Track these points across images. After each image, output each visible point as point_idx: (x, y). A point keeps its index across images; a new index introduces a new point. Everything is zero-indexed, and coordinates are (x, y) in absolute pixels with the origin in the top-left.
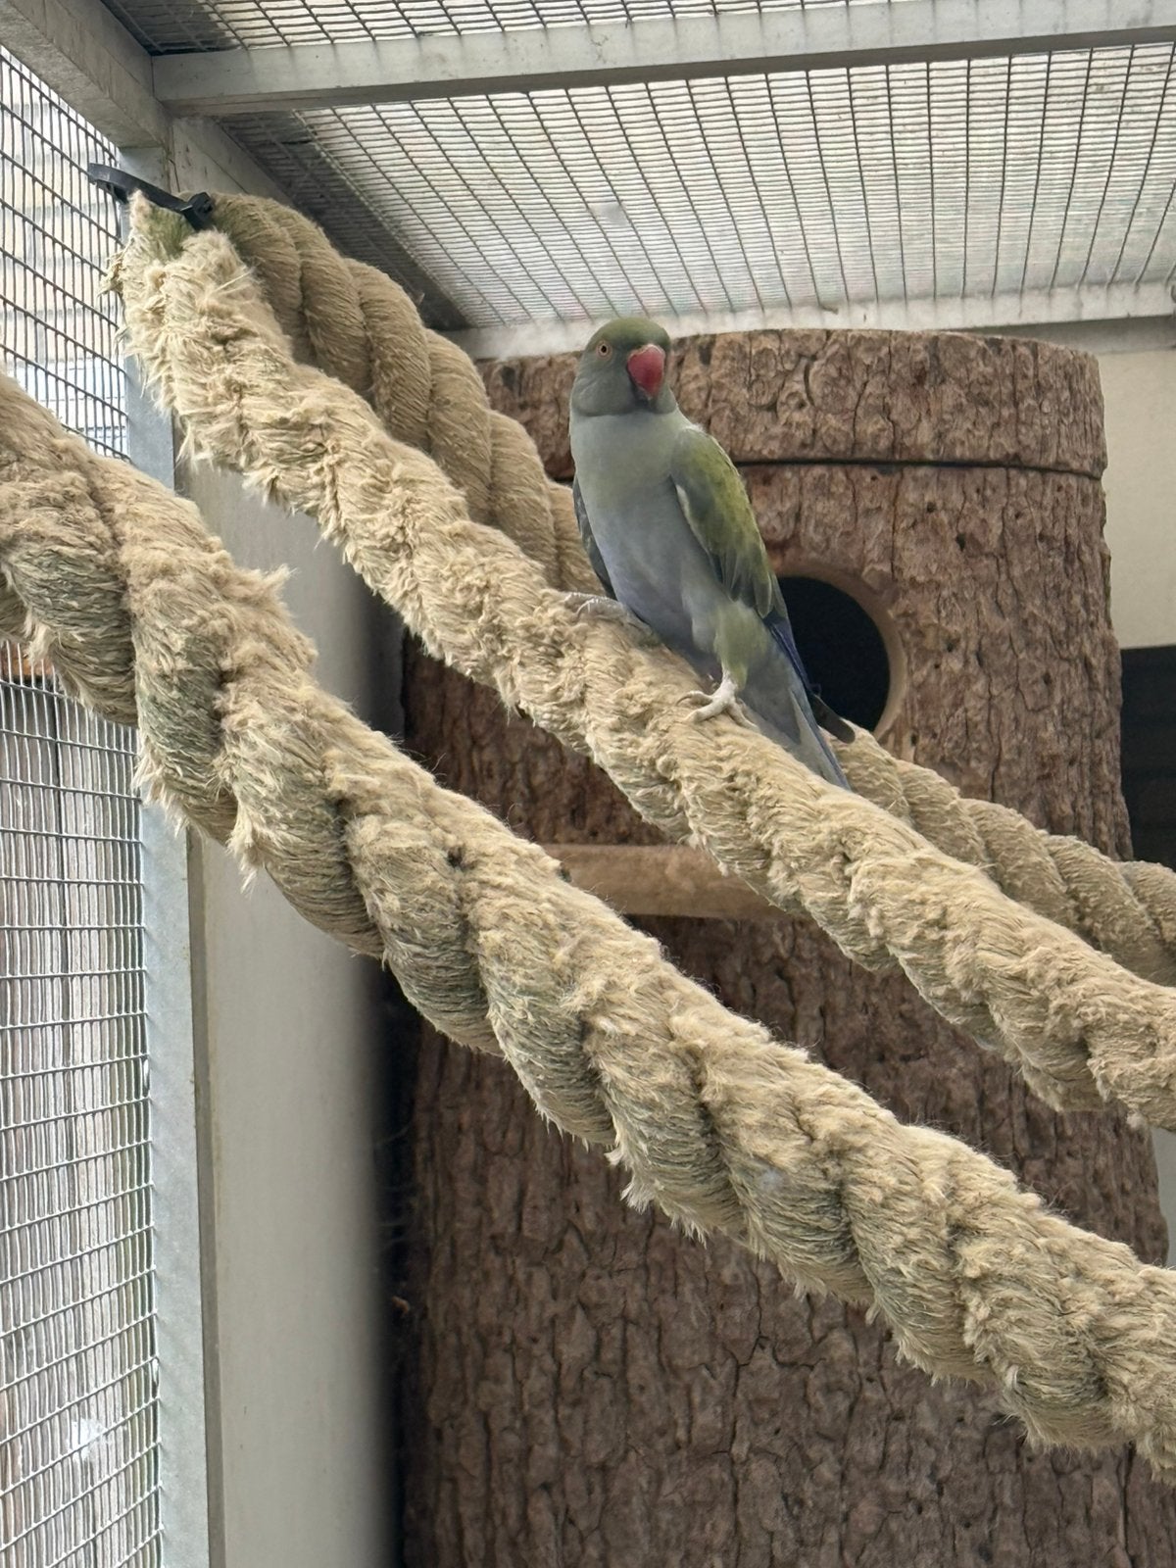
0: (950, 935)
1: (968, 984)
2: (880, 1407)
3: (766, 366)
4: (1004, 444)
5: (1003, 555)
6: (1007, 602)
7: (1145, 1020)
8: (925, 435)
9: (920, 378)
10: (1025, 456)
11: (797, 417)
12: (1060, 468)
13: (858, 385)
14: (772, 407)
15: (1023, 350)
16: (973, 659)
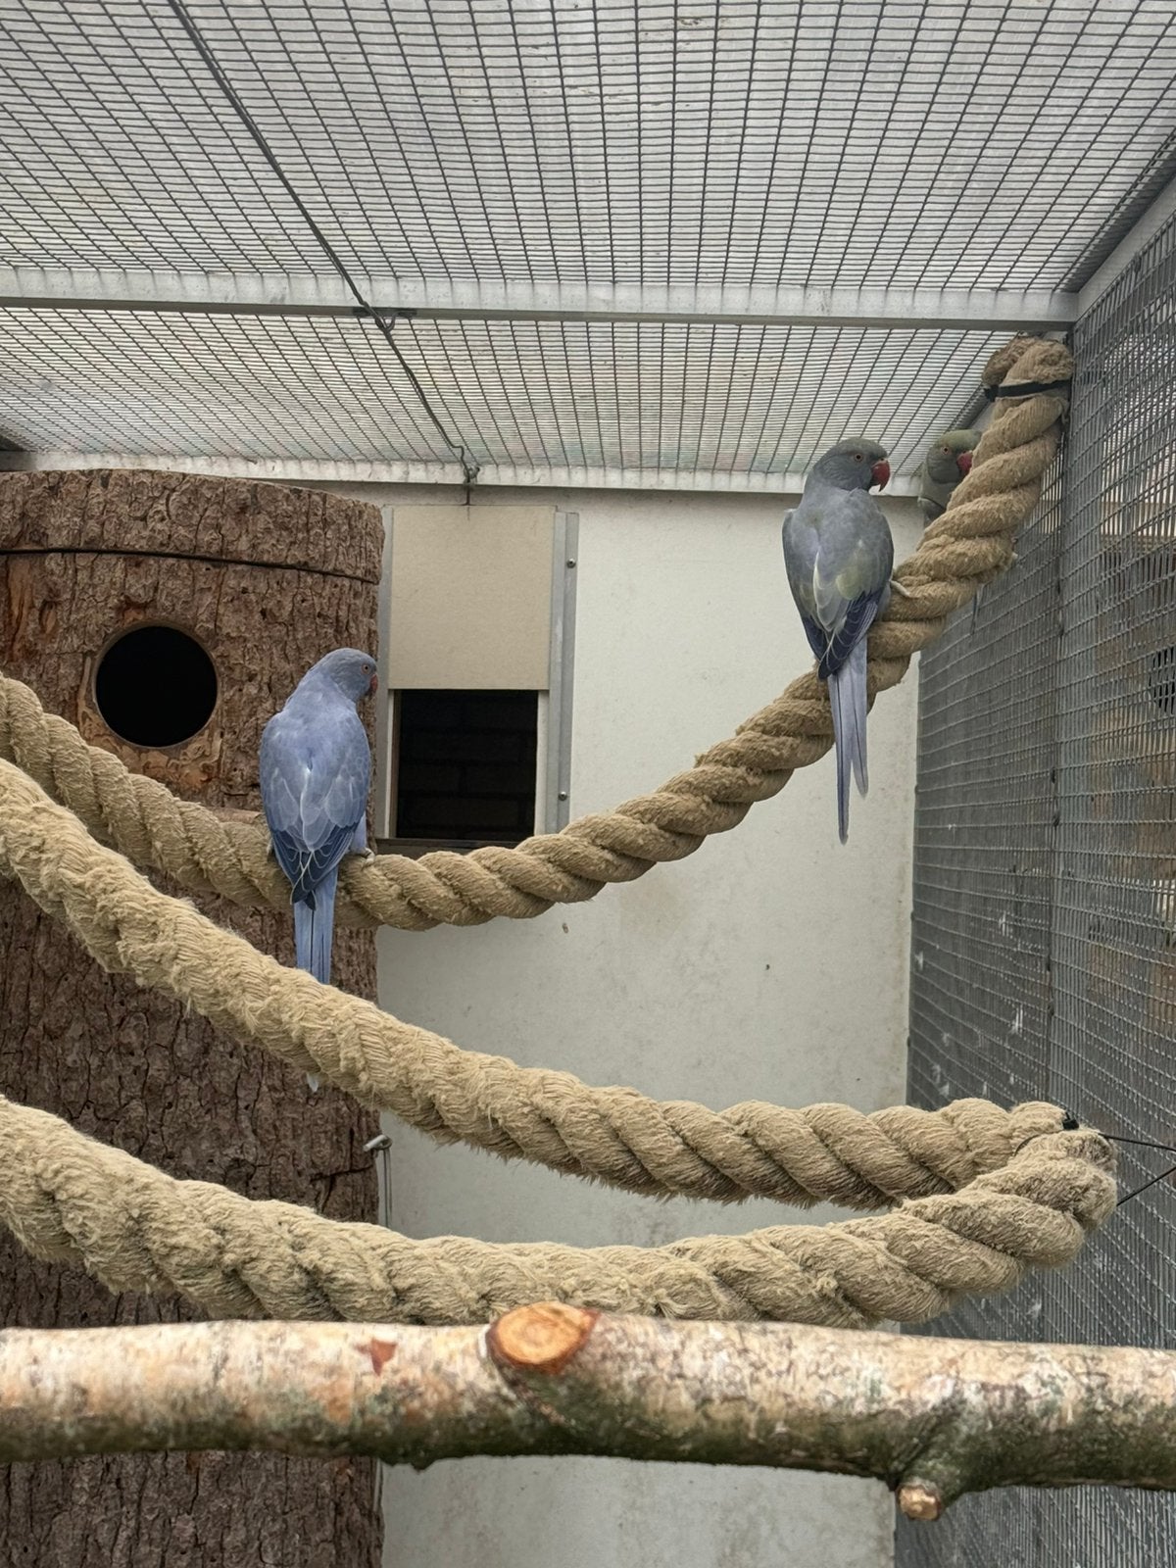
0: (44, 856)
1: (51, 888)
2: (158, 1150)
3: (142, 493)
4: (298, 555)
5: (291, 624)
6: (291, 653)
7: (152, 919)
8: (243, 545)
9: (243, 509)
10: (311, 564)
11: (159, 526)
12: (337, 573)
13: (201, 510)
14: (144, 519)
15: (315, 498)
16: (265, 688)
